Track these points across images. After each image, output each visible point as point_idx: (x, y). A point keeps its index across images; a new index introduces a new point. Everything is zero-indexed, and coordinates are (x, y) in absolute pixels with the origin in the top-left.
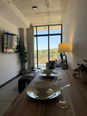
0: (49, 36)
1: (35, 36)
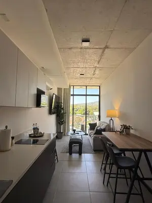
1: (72, 95)
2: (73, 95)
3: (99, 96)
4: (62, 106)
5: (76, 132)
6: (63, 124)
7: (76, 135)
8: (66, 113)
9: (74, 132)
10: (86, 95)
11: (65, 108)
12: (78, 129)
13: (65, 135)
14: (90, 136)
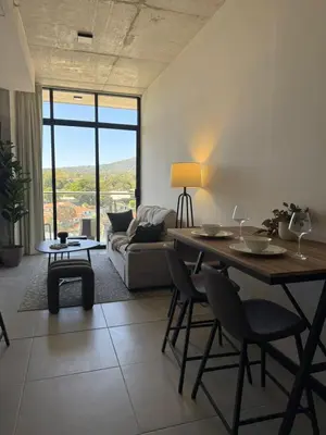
0: (99, 129)
1: (46, 122)
2: (52, 122)
3: (137, 128)
4: (11, 155)
5: (68, 241)
6: (18, 217)
7: (70, 248)
8: (28, 180)
9: (63, 241)
10: (96, 125)
11: (23, 164)
12: (75, 232)
13: (27, 254)
14: (115, 249)
